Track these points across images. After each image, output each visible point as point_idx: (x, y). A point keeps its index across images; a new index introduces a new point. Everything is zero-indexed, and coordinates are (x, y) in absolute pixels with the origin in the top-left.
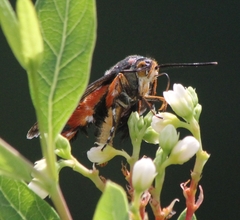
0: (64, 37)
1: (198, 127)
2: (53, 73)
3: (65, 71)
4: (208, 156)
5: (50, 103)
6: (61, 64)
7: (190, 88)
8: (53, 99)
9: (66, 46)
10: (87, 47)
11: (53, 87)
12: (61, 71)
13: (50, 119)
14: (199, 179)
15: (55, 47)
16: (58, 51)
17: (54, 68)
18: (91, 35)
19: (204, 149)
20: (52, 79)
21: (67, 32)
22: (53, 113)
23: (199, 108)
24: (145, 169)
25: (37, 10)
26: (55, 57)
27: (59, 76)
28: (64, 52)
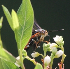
0: (25, 22)
1: (63, 48)
2: (22, 32)
3: (25, 32)
4: (66, 56)
5: (21, 41)
6: (24, 30)
7: (61, 36)
8: (22, 40)
9: (25, 25)
10: (31, 25)
11: (22, 36)
12: (24, 32)
13: (21, 45)
14: (63, 62)
15: (22, 25)
16: (23, 26)
17: (22, 31)
18: (32, 22)
19: (65, 54)
20: (21, 34)
21: (26, 21)
22: (22, 44)
23: (63, 42)
24: (48, 59)
25: (17, 15)
26: (22, 28)
27: (23, 33)
28: (25, 27)
